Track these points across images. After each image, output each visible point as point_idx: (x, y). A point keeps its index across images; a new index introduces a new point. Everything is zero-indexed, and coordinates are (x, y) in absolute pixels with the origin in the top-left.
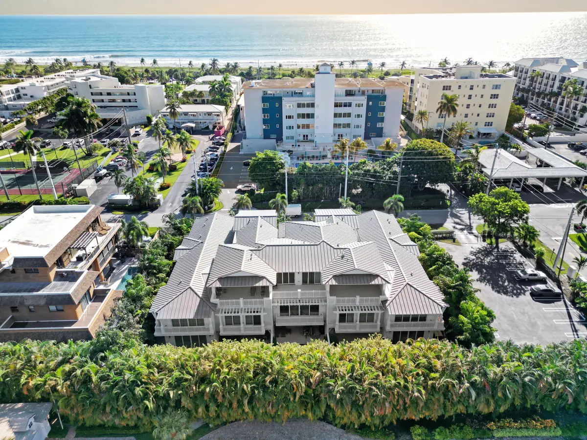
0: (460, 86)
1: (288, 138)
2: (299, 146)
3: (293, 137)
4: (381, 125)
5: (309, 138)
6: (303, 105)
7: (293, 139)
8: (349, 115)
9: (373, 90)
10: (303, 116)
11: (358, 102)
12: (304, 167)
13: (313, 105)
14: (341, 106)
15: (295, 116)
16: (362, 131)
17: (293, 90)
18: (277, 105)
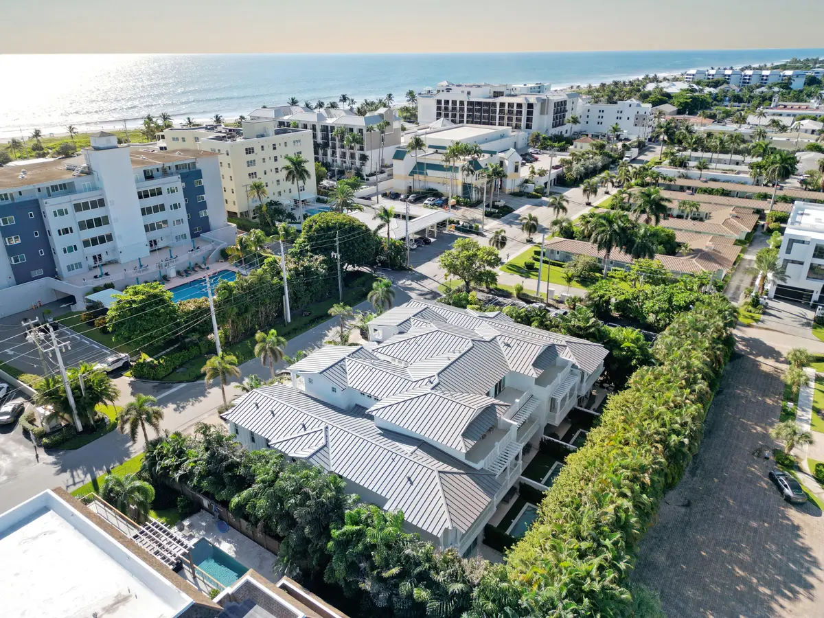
0: (262, 147)
1: (70, 268)
2: (107, 274)
3: (80, 264)
4: (205, 213)
5: (105, 258)
6: (86, 206)
7: (81, 267)
8: (162, 207)
9: (176, 166)
10: (90, 224)
11: (169, 186)
12: (229, 289)
13: (102, 203)
14: (146, 196)
15: (76, 227)
16: (185, 228)
17: (49, 184)
18: (31, 215)
